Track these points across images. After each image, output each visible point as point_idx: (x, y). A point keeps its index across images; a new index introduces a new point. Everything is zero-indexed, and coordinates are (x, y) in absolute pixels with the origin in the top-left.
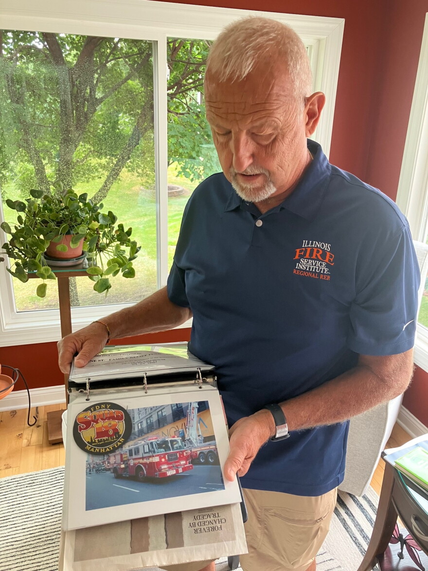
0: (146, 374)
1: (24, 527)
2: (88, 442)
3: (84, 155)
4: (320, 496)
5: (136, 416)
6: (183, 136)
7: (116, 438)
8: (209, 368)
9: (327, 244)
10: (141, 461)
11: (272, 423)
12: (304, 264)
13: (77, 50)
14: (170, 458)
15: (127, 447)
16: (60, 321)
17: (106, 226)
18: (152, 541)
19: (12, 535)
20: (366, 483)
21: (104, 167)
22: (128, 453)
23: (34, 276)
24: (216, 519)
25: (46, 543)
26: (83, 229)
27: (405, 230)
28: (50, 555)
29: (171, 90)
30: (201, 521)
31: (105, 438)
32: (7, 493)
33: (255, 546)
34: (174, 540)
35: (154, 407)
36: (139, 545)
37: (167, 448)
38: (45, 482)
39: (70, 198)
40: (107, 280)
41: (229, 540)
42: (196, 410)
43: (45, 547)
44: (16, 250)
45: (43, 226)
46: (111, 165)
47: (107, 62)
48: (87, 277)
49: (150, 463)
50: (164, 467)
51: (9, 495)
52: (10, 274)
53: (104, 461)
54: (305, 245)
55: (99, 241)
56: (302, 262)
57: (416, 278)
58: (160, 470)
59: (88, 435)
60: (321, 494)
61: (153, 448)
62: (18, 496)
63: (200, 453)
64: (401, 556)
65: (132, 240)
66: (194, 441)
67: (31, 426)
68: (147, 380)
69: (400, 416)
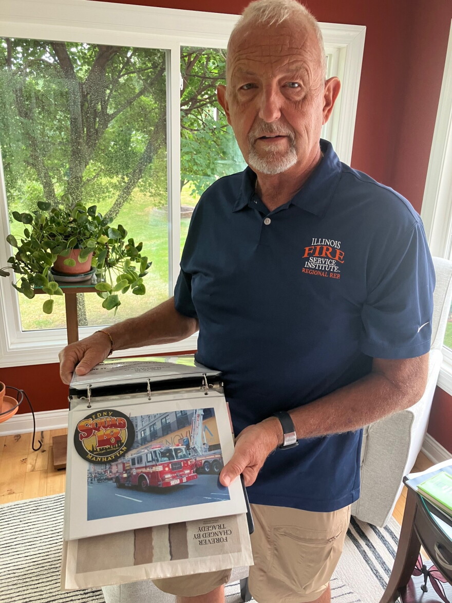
0: (149, 380)
1: (26, 554)
2: (90, 451)
3: (95, 175)
4: (332, 512)
5: (139, 423)
6: (198, 152)
7: (118, 447)
8: (215, 373)
9: (336, 242)
10: (144, 470)
11: (280, 431)
12: (313, 263)
13: (88, 66)
14: (174, 467)
15: (129, 456)
16: (67, 341)
17: (116, 241)
18: (156, 551)
19: (14, 562)
20: (388, 513)
21: (115, 187)
22: (131, 462)
23: (40, 291)
24: (221, 530)
25: (49, 571)
26: (91, 243)
27: (418, 226)
28: (53, 584)
29: (186, 106)
30: (206, 532)
31: (107, 446)
32: (9, 519)
33: (265, 569)
34: (178, 551)
35: (157, 414)
36: (143, 556)
37: (171, 457)
38: (49, 508)
39: (79, 211)
40: (116, 296)
41: (234, 552)
42: (202, 417)
43: (49, 575)
44: (22, 265)
45: (50, 239)
46: (123, 184)
47: (119, 77)
48: (96, 293)
49: (154, 472)
50: (168, 476)
51: (12, 522)
52: (16, 289)
53: (106, 471)
54: (314, 243)
55: (108, 256)
56: (311, 261)
57: (431, 278)
58: (164, 479)
59: (89, 444)
60: (333, 510)
61: (156, 456)
62: (21, 523)
63: (205, 462)
64: (424, 589)
65: (142, 256)
66: (199, 450)
67: (36, 450)
68: (150, 387)
69: (424, 444)
